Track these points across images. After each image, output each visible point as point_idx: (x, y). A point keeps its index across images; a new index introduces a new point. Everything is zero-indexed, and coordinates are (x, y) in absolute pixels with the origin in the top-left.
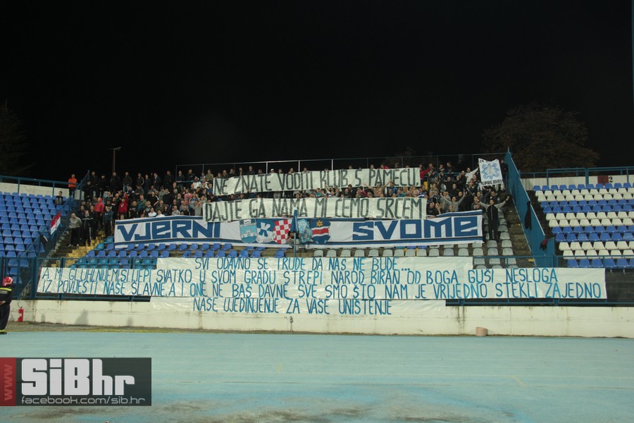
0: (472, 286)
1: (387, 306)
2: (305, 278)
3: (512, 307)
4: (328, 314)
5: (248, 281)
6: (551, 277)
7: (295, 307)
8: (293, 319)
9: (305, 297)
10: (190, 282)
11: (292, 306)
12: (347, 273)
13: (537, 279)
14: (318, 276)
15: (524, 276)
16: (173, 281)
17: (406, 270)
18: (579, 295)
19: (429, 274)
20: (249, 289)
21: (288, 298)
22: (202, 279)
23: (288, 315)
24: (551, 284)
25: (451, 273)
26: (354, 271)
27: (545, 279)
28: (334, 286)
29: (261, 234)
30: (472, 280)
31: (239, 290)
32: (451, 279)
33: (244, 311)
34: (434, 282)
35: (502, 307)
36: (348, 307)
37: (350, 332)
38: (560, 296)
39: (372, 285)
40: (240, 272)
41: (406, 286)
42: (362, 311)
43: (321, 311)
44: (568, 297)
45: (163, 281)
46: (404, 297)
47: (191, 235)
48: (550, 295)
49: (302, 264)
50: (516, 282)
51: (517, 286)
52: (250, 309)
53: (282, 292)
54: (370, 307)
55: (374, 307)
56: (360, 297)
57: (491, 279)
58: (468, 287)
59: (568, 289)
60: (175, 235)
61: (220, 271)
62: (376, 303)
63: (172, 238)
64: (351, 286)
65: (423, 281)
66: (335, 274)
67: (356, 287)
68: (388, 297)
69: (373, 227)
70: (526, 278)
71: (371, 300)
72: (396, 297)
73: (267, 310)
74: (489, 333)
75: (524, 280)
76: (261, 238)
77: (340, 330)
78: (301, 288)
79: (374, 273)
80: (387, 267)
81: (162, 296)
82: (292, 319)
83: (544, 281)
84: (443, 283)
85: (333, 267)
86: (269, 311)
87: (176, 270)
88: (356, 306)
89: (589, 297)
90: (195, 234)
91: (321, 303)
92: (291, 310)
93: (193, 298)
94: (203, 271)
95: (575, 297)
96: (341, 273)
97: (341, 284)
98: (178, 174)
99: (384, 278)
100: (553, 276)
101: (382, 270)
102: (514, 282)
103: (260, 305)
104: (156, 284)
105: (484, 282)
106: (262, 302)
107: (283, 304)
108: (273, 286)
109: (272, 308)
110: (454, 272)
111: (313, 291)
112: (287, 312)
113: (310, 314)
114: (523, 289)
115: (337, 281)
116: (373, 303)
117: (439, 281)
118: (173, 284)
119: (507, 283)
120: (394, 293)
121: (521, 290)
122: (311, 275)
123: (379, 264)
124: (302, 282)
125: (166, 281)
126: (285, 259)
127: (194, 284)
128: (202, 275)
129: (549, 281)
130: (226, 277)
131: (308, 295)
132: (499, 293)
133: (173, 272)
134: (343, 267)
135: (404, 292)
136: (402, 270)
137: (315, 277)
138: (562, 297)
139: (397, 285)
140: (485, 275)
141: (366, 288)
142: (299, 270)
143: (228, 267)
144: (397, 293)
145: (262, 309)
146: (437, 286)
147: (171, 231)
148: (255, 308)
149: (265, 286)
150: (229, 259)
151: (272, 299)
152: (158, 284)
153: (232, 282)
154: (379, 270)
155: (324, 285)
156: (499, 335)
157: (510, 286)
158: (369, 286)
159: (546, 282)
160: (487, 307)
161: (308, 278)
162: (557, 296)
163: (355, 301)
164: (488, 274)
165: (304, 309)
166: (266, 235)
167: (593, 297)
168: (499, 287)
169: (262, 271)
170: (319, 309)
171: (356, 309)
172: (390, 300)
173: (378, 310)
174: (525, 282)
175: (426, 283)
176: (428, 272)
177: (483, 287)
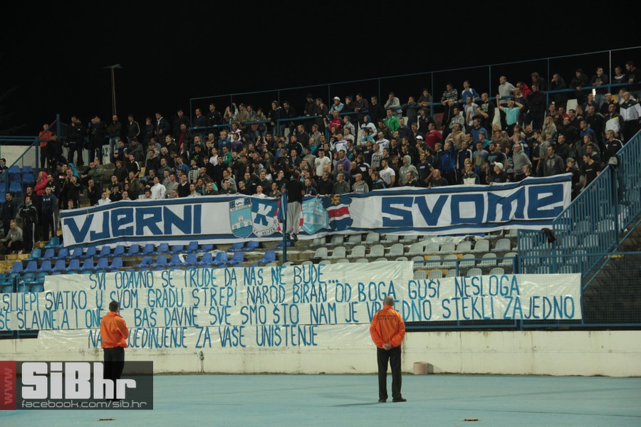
0: (413, 304)
1: (313, 334)
2: (217, 297)
3: (463, 333)
4: (244, 346)
5: (152, 304)
6: (512, 289)
7: (206, 338)
8: (205, 356)
9: (218, 324)
10: (84, 307)
11: (203, 338)
12: (265, 289)
13: (493, 291)
14: (231, 294)
15: (477, 286)
16: (65, 308)
17: (333, 282)
18: (546, 315)
19: (361, 287)
20: (153, 315)
21: (197, 326)
22: (99, 303)
23: (198, 351)
24: (512, 298)
25: (388, 284)
26: (273, 286)
27: (504, 291)
28: (251, 307)
29: (257, 221)
30: (413, 295)
31: (142, 317)
32: (387, 293)
33: (147, 347)
34: (368, 299)
35: (450, 333)
36: (267, 338)
37: (269, 372)
38: (522, 316)
39: (294, 304)
40: (142, 292)
41: (334, 304)
42: (284, 341)
43: (235, 343)
44: (532, 318)
45: (53, 308)
46: (333, 321)
47: (163, 230)
48: (510, 315)
49: (213, 278)
50: (468, 296)
51: (468, 303)
52: (153, 343)
53: (191, 318)
54: (293, 335)
55: (297, 335)
56: (281, 322)
57: (437, 293)
58: (407, 304)
59: (533, 306)
60: (140, 231)
61: (120, 291)
62: (300, 330)
63: (135, 235)
64: (270, 307)
65: (355, 298)
66: (251, 289)
67: (276, 309)
68: (314, 322)
69: (411, 206)
70: (480, 290)
71: (294, 325)
72: (323, 321)
73: (173, 344)
74: (435, 371)
75: (478, 294)
76: (259, 228)
77: (258, 370)
78: (213, 312)
79: (296, 288)
80: (311, 279)
81: (54, 329)
82: (202, 355)
83: (502, 294)
84: (378, 300)
85: (248, 281)
86: (176, 344)
87: (67, 292)
88: (276, 334)
89: (558, 317)
90: (168, 229)
91: (235, 332)
92: (201, 343)
93: (89, 330)
94: (99, 292)
95: (541, 318)
96: (258, 288)
97: (259, 304)
98: (195, 115)
99: (308, 294)
100: (514, 287)
101: (306, 283)
102: (465, 296)
103: (166, 337)
104: (45, 312)
105: (428, 298)
106: (169, 331)
107: (191, 335)
108: (180, 310)
109: (178, 342)
110: (391, 284)
111: (226, 315)
112: (197, 347)
113: (224, 348)
114: (476, 306)
115: (253, 300)
116: (295, 330)
117: (373, 297)
118: (65, 312)
119: (456, 299)
120: (321, 315)
121: (474, 308)
122: (224, 292)
123: (301, 275)
124: (213, 302)
125: (56, 308)
126: (193, 272)
127: (89, 311)
128: (99, 297)
129: (509, 295)
130: (127, 300)
131: (221, 322)
132: (447, 313)
133: (64, 295)
134: (260, 280)
135: (332, 313)
136: (330, 282)
137: (229, 296)
138: (524, 318)
139: (323, 303)
140: (430, 288)
141: (288, 308)
142: (210, 286)
143: (128, 285)
144: (325, 315)
145: (168, 344)
146: (371, 304)
147: (134, 224)
148: (160, 343)
149: (171, 310)
150: (129, 273)
151: (179, 329)
152: (48, 312)
153: (134, 306)
154: (302, 283)
155: (239, 307)
156: (447, 373)
157: (460, 302)
158: (291, 307)
159: (505, 295)
160: (431, 333)
161: (221, 297)
162: (518, 316)
163: (275, 328)
164: (432, 285)
165: (216, 341)
166: (265, 223)
167: (564, 318)
168: (446, 304)
169: (167, 289)
170: (234, 340)
171: (276, 339)
172: (316, 325)
173: (301, 340)
174: (479, 296)
175: (358, 301)
176: (359, 284)
177: (427, 304)
